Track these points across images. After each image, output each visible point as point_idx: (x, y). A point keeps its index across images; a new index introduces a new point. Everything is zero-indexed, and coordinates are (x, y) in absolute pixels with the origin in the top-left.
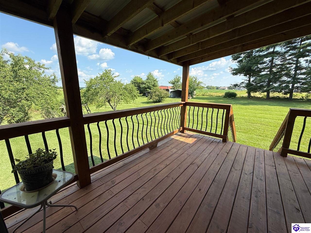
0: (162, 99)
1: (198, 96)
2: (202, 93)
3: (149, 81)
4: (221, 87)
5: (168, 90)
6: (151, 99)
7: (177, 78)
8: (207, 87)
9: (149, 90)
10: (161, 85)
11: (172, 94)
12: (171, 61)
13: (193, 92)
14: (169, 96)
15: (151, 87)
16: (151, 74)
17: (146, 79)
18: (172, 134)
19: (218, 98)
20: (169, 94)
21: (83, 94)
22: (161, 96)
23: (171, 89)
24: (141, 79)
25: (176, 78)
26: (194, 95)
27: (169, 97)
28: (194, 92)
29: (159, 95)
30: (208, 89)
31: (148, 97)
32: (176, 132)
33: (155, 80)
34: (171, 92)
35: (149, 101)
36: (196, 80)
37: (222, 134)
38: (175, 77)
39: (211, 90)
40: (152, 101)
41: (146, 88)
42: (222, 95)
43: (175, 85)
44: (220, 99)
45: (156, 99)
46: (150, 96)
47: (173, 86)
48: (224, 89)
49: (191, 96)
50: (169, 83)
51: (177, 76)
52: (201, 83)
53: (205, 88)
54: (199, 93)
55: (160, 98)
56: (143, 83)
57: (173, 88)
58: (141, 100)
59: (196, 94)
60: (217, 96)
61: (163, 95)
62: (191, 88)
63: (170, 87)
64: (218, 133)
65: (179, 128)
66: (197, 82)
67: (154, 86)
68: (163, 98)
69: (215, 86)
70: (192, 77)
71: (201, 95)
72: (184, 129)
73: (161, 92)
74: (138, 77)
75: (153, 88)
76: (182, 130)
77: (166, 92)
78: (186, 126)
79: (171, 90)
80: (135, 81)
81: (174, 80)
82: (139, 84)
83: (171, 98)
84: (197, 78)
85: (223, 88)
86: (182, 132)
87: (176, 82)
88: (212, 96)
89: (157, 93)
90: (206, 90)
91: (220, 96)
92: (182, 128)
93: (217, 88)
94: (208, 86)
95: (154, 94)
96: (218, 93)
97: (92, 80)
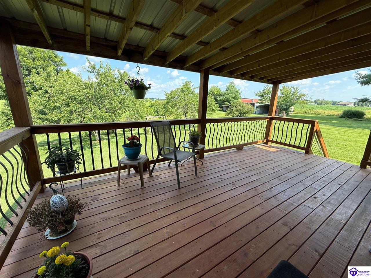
0: (245, 115)
1: (296, 114)
2: (303, 110)
3: (229, 92)
4: (342, 102)
5: (253, 104)
6: (230, 114)
7: (268, 88)
8: (315, 102)
9: (228, 103)
10: (244, 98)
11: (258, 109)
12: (262, 81)
13: (289, 107)
14: (254, 112)
15: (231, 100)
16: (233, 83)
17: (225, 90)
18: (256, 142)
19: (329, 118)
20: (254, 109)
21: (163, 105)
22: (244, 111)
23: (258, 103)
24: (219, 89)
25: (266, 89)
26: (290, 112)
27: (254, 114)
28: (292, 107)
29: (240, 110)
30: (317, 104)
31: (226, 112)
32: (260, 141)
33: (237, 92)
34: (257, 107)
35: (228, 116)
36: (296, 91)
37: (305, 147)
38: (264, 88)
39: (322, 105)
40: (231, 116)
41: (224, 101)
42: (339, 114)
43: (264, 98)
44: (333, 119)
45: (237, 115)
46: (229, 111)
47: (260, 99)
48: (346, 105)
49: (286, 112)
50: (256, 95)
51: (268, 86)
52: (305, 95)
53: (312, 102)
54: (299, 109)
55: (242, 114)
56: (221, 95)
57: (261, 101)
58: (216, 115)
59: (294, 111)
60: (329, 116)
61: (246, 110)
62: (288, 102)
63: (256, 100)
64: (302, 145)
65: (263, 139)
66: (298, 94)
67: (234, 98)
68: (246, 113)
69: (330, 100)
70: (290, 87)
71: (302, 112)
72: (268, 141)
73: (244, 106)
74: (215, 87)
75: (233, 101)
76: (266, 141)
77: (250, 107)
78: (271, 138)
79: (257, 105)
80: (211, 92)
81: (262, 92)
82: (216, 96)
83: (256, 114)
84: (298, 89)
85: (344, 104)
86: (266, 143)
87: (265, 94)
88: (320, 114)
89: (239, 107)
90: (313, 105)
91: (333, 116)
92: (266, 139)
93: (334, 104)
94: (318, 100)
95: (234, 109)
96: (332, 111)
97: (173, 92)
